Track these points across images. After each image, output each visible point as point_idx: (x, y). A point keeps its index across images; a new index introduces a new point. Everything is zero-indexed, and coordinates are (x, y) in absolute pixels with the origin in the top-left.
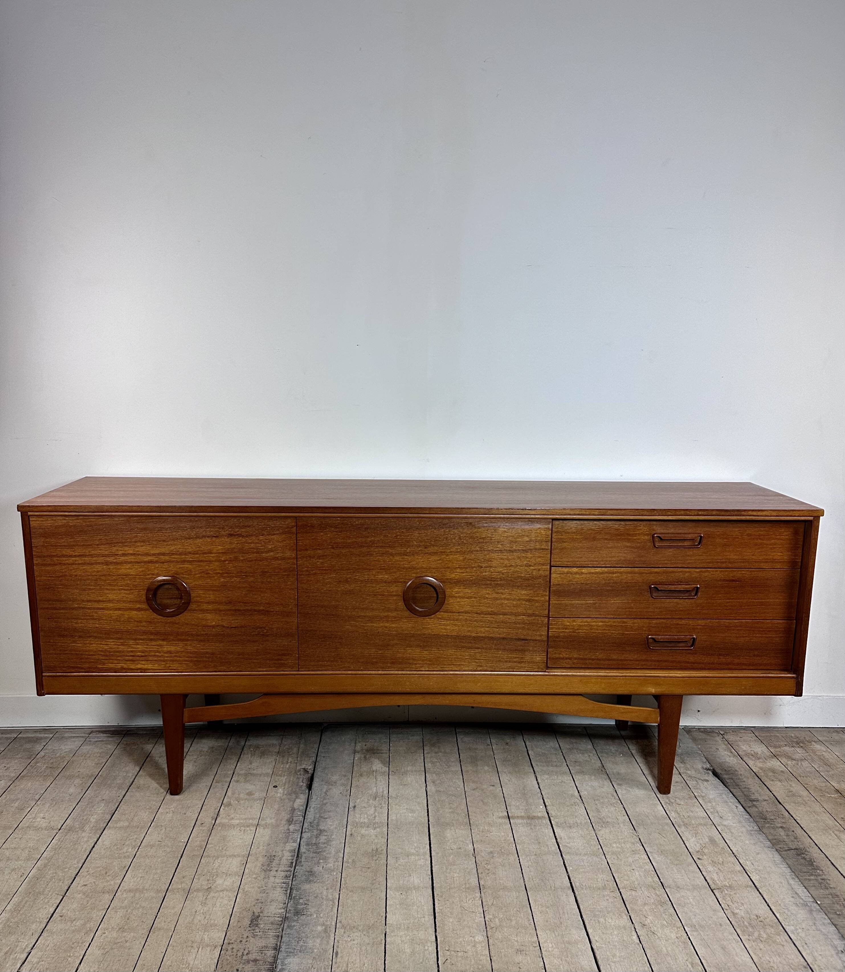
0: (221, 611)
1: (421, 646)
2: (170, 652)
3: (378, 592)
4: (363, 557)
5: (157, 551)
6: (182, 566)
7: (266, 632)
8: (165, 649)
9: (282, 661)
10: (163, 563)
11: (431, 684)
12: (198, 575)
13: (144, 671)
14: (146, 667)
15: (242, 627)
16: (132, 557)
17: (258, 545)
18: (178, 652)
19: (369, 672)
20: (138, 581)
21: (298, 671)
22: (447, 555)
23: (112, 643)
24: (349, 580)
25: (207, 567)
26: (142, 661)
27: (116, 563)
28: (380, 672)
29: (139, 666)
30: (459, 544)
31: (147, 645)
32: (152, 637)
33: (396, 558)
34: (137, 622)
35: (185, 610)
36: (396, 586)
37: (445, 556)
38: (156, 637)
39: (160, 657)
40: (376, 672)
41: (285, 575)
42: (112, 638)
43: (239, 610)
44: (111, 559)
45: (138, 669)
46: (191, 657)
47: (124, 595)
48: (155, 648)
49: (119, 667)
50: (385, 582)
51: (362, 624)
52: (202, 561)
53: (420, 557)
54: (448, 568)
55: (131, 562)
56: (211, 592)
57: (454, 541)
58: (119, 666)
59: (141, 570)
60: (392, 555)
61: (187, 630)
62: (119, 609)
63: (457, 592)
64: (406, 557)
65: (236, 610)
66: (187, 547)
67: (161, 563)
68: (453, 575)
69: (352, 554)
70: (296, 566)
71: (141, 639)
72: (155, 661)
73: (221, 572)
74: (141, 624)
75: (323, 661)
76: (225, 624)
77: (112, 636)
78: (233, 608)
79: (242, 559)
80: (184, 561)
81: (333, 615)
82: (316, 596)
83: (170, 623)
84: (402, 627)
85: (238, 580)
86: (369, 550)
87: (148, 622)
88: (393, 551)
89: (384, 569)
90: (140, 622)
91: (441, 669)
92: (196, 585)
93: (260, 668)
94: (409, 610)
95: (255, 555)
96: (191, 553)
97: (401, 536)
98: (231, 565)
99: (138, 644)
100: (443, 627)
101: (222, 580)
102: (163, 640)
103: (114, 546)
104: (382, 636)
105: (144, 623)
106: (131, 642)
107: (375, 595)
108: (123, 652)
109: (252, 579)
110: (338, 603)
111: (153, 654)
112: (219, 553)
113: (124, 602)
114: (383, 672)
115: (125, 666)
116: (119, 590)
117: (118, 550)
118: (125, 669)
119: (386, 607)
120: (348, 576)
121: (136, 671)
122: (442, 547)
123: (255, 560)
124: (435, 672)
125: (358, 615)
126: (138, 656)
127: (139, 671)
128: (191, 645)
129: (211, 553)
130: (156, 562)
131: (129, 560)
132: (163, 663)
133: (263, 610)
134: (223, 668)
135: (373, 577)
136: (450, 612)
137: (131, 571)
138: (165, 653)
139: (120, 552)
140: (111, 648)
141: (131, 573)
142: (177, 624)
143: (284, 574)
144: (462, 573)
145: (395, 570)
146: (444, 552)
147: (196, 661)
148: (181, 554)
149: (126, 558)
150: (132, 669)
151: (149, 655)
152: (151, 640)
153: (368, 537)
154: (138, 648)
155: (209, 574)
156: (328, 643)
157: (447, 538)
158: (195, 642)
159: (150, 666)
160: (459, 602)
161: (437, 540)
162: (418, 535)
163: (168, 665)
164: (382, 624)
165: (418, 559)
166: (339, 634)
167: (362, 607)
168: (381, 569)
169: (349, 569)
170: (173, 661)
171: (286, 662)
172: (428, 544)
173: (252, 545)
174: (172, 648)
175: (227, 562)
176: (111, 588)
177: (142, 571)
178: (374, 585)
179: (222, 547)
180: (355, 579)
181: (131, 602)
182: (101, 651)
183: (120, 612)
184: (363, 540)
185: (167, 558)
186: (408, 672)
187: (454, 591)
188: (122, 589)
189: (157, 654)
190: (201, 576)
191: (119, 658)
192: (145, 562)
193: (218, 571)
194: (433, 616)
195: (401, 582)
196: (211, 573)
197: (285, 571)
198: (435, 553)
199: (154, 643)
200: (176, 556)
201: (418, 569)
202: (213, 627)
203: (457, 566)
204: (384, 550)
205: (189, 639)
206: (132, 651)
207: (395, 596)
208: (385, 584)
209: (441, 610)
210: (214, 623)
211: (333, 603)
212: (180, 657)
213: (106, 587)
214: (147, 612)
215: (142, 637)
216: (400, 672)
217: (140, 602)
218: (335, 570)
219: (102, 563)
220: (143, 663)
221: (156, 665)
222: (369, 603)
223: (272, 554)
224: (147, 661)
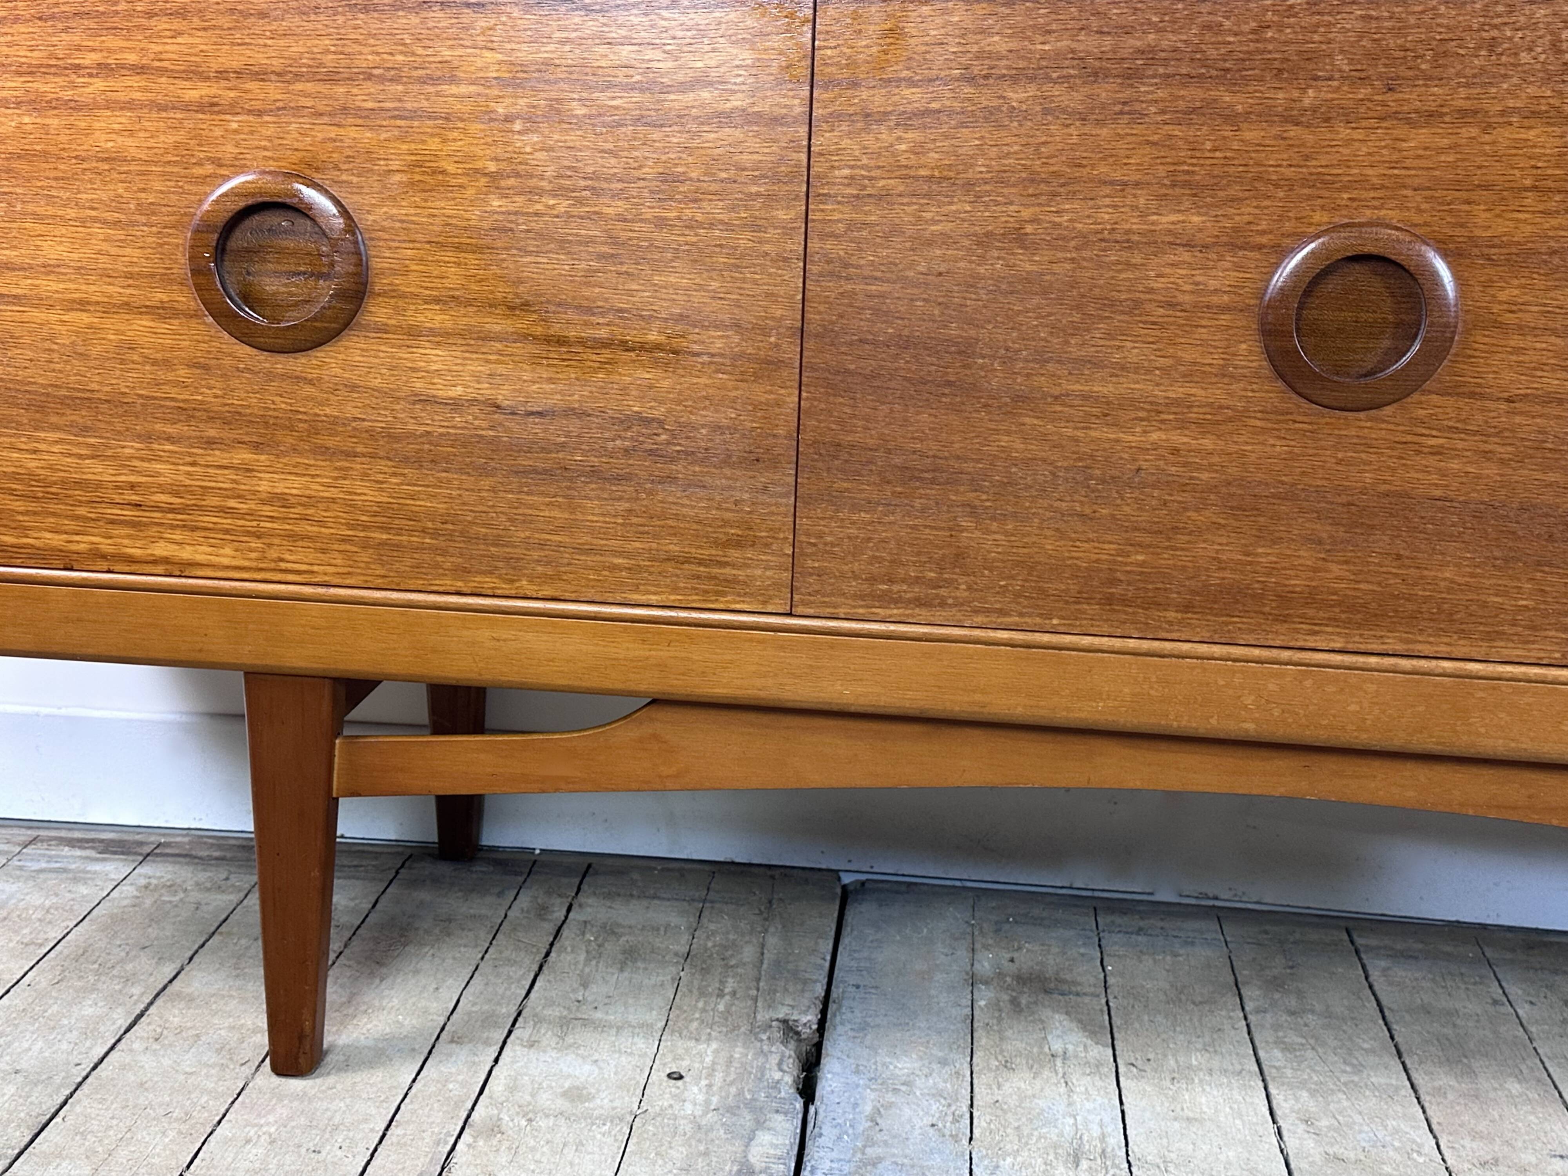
0: (486, 337)
1: (1320, 542)
2: (282, 500)
3: (1151, 291)
4: (1099, 123)
5: (233, 59)
6: (333, 132)
7: (669, 443)
8: (264, 487)
9: (728, 571)
10: (260, 113)
11: (1353, 707)
12: (397, 178)
13: (183, 568)
14: (186, 554)
15: (569, 412)
16: (135, 81)
17: (650, 54)
18: (311, 501)
19: (1087, 641)
20: (158, 186)
21: (790, 615)
22: (1487, 128)
23: (55, 449)
24: (1029, 229)
25: (434, 144)
26: (173, 527)
27: (74, 106)
28: (1132, 643)
29: (160, 550)
30: (1549, 78)
31: (193, 464)
32: (212, 433)
33: (1248, 135)
34: (155, 362)
35: (346, 325)
36: (1238, 267)
37: (1474, 131)
38: (227, 434)
39: (243, 516)
40: (1117, 643)
41: (759, 194)
42: (56, 428)
43: (562, 341)
44: (48, 87)
45: (156, 561)
46: (365, 528)
47: (105, 246)
48: (224, 480)
49: (82, 547)
50: (1189, 245)
51: (1069, 432)
52: (414, 115)
53: (1359, 135)
54: (1486, 187)
55: (128, 105)
56: (449, 256)
57: (1525, 57)
58: (82, 544)
59: (171, 139)
60: (1231, 118)
61: (351, 411)
62: (82, 305)
63: (1513, 307)
64: (1294, 132)
65: (547, 340)
66: (357, 48)
67: (250, 112)
68: (1501, 227)
69: (1046, 112)
70: (804, 157)
71: (169, 439)
72: (227, 531)
73: (492, 167)
74: (171, 376)
75: (891, 581)
76: (504, 395)
77: (54, 419)
78: (539, 330)
79: (581, 111)
80: (344, 109)
81: (949, 384)
82: (882, 296)
83: (284, 377)
84: (1243, 454)
85: (563, 205)
86: (1127, 94)
87: (197, 365)
88: (1239, 102)
89: (1187, 184)
90: (167, 364)
91: (1400, 648)
92: (391, 218)
93: (636, 589)
94: (1282, 376)
95: (637, 97)
96: (369, 77)
97: (1281, 27)
98: (535, 138)
99: (158, 459)
100: (1432, 461)
101: (496, 203)
102: (257, 447)
103: (65, 30)
104: (1154, 486)
105: (182, 372)
106: (131, 448)
107: (1138, 303)
108: (99, 485)
109: (619, 206)
110: (972, 333)
111: (214, 501)
112: (485, 82)
113: (106, 275)
114: (1146, 645)
115: (106, 546)
116: (83, 222)
117: (79, 48)
118: (104, 557)
119: (1179, 361)
120: (1026, 214)
121: (148, 569)
122: (1467, 85)
123: (637, 120)
124: (1373, 660)
125: (1056, 391)
126: (157, 508)
127: (160, 569)
128: (364, 476)
129: (453, 80)
130: (233, 109)
131: (122, 96)
132: (255, 544)
133: (658, 347)
134: (488, 582)
135: (1134, 224)
136: (1472, 395)
137: (129, 142)
138: (263, 502)
139: (90, 59)
140: (51, 468)
141: (134, 152)
142: (311, 382)
143: (754, 189)
144: (1545, 213)
145: (1235, 190)
146: (1476, 112)
147: (382, 544)
148: (332, 78)
149: (111, 83)
150: (132, 560)
151: (200, 508)
152: (210, 443)
153: (1128, 31)
154: (158, 474)
155: (443, 172)
156: (917, 503)
157: (1492, 45)
158: (384, 465)
159: (199, 553)
160: (1518, 351)
161: (1445, 54)
162: (1359, 25)
163: (273, 554)
164: (1155, 436)
165: (1349, 142)
166: (969, 466)
167: (1074, 351)
168: (1173, 185)
169: (1033, 181)
170: (293, 537)
171: (741, 574)
172: (1403, 71)
173: (626, 51)
174: (293, 486)
175: (518, 126)
176: (51, 211)
177: (177, 146)
178: (1137, 259)
179: (500, 57)
180: (1056, 225)
181: (129, 276)
182: (15, 477)
183: (85, 318)
184: (1108, 42)
185: (274, 91)
186: (1256, 652)
187: (1503, 296)
188: (95, 220)
189: (232, 503)
190: (412, 184)
191: (82, 511)
192: (187, 107)
193: (479, 165)
194: (1388, 410)
195: (1260, 247)
196: (451, 168)
197: (755, 180)
198: (1432, 116)
199: (218, 456)
200: (310, 87)
201: (1345, 188)
202: (456, 405)
203: (1528, 182)
204: (1200, 94)
205: (360, 449)
206: (132, 486)
207: (1224, 309)
208: (1186, 256)
209: (1427, 385)
210: (459, 390)
211: (953, 331)
212: (321, 523)
213: (31, 208)
214: (193, 323)
215: (170, 429)
216: (1217, 650)
217: (166, 279)
218: (969, 185)
219: (18, 104)
220: (177, 536)
221: (228, 551)
222: (1109, 336)
223: (705, 94)
224: (194, 529)
